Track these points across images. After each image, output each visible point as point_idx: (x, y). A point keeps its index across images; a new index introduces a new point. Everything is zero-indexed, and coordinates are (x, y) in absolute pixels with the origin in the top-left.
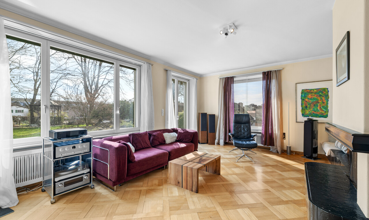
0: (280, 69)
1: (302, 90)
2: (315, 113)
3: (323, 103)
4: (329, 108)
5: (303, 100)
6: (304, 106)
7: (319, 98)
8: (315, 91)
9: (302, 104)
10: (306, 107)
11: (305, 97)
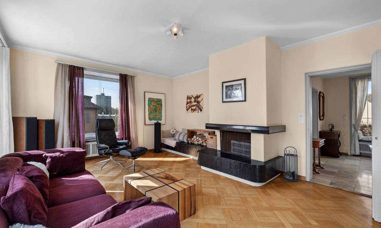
0: (134, 76)
1: (149, 98)
2: (156, 117)
3: (160, 109)
4: (162, 114)
5: (149, 106)
6: (150, 111)
7: (158, 106)
8: (156, 100)
9: (148, 110)
10: (151, 112)
11: (150, 104)
